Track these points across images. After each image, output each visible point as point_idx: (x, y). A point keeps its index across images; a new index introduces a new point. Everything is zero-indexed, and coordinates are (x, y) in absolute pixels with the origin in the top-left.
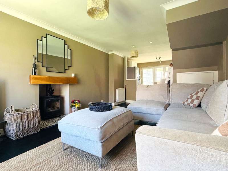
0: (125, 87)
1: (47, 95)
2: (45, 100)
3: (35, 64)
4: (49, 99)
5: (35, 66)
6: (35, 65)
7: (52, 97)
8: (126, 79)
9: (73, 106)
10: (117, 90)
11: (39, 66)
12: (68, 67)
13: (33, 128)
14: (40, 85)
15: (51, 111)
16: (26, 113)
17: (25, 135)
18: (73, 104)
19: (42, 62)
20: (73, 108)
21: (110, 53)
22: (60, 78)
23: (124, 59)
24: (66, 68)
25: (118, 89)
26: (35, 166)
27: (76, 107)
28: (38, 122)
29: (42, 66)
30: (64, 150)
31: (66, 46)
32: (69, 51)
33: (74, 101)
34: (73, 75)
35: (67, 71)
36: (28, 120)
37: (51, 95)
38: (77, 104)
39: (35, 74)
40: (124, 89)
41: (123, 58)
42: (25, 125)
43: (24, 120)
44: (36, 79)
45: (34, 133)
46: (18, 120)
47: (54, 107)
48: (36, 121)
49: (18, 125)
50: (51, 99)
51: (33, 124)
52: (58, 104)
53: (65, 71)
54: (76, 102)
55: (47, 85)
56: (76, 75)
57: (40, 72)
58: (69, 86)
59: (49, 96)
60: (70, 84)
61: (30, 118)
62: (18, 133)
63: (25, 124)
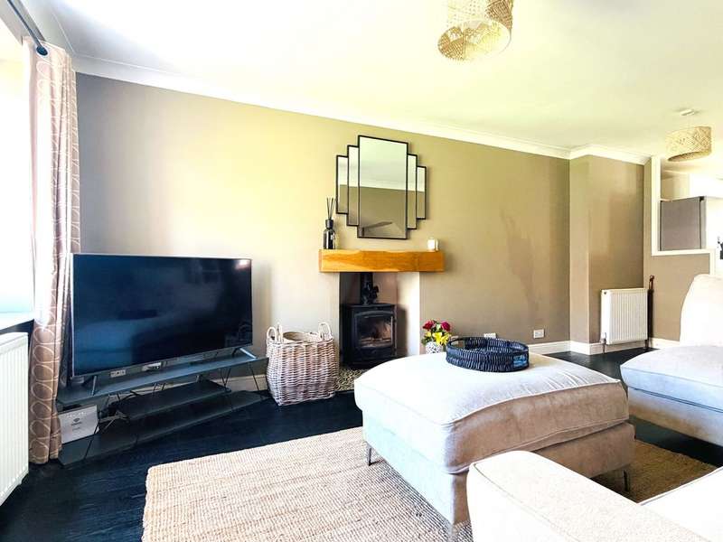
0: (647, 283)
1: (362, 303)
2: (357, 315)
3: (330, 219)
4: (364, 313)
5: (331, 225)
6: (331, 222)
7: (373, 308)
8: (655, 251)
9: (428, 339)
10: (607, 298)
11: (338, 224)
12: (418, 219)
13: (318, 384)
14: (342, 275)
15: (371, 346)
16: (303, 345)
17: (300, 399)
18: (429, 334)
19: (347, 214)
20: (430, 344)
21: (572, 156)
22: (392, 254)
23: (642, 171)
24: (412, 224)
25: (608, 291)
26: (294, 480)
27: (438, 343)
28: (330, 373)
29: (348, 225)
30: (370, 464)
31: (412, 160)
32: (421, 171)
33: (432, 325)
34: (431, 246)
35: (414, 234)
36: (308, 364)
37: (370, 302)
38: (441, 334)
39: (331, 247)
40: (642, 294)
41: (643, 166)
42: (300, 373)
43: (299, 362)
44: (332, 258)
45: (320, 397)
46: (288, 360)
47: (376, 336)
48: (324, 369)
49: (287, 370)
50: (369, 312)
51: (319, 375)
52: (388, 330)
53: (407, 234)
54: (439, 327)
55: (362, 274)
56: (441, 244)
57: (341, 239)
58: (418, 277)
59: (366, 305)
60: (422, 273)
61: (311, 359)
62: (288, 391)
63: (302, 373)
